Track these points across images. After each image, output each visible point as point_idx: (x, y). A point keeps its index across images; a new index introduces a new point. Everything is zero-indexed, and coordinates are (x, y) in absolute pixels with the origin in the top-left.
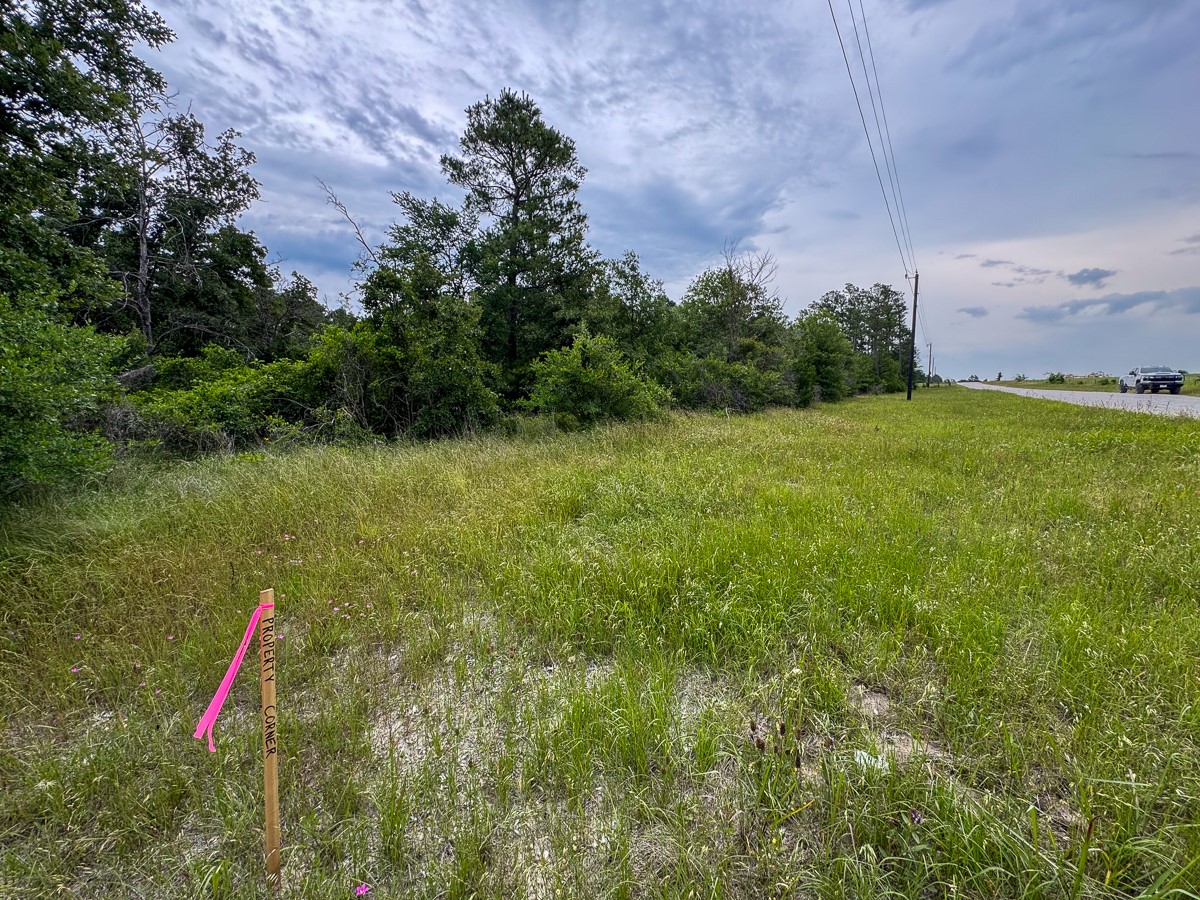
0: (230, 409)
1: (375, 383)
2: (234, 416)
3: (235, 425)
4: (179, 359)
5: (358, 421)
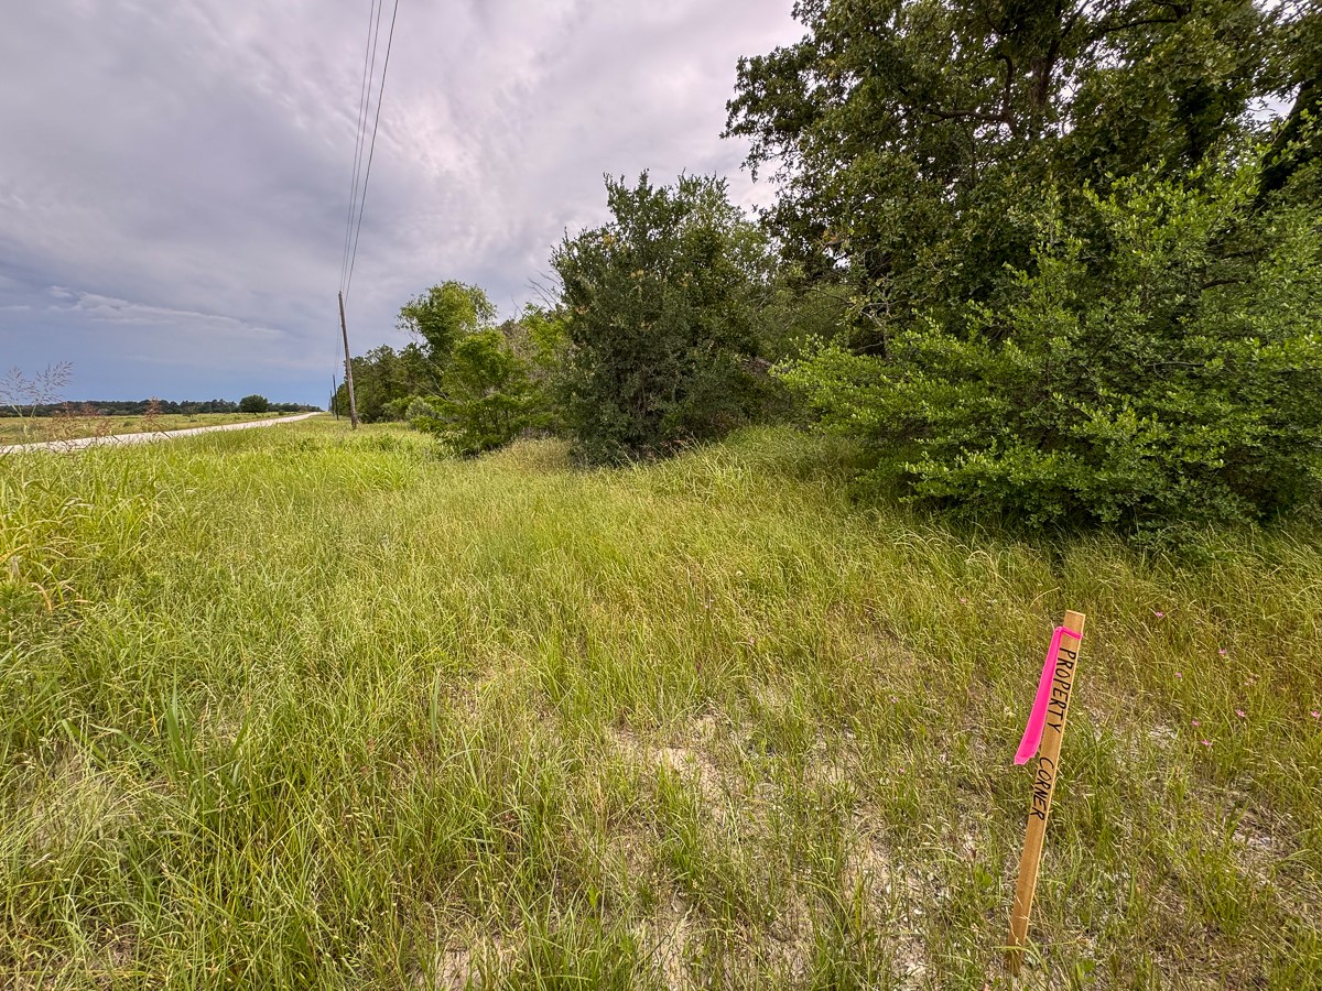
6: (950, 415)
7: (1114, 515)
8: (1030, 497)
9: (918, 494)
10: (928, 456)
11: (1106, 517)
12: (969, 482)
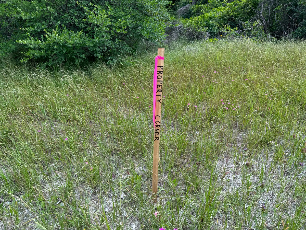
0: (211, 23)
1: (278, 8)
2: (212, 26)
3: (212, 30)
4: (200, 5)
5: (264, 29)
6: (33, 15)
7: (101, 55)
8: (74, 52)
9: (28, 57)
10: (29, 35)
11: (99, 56)
12: (50, 48)
